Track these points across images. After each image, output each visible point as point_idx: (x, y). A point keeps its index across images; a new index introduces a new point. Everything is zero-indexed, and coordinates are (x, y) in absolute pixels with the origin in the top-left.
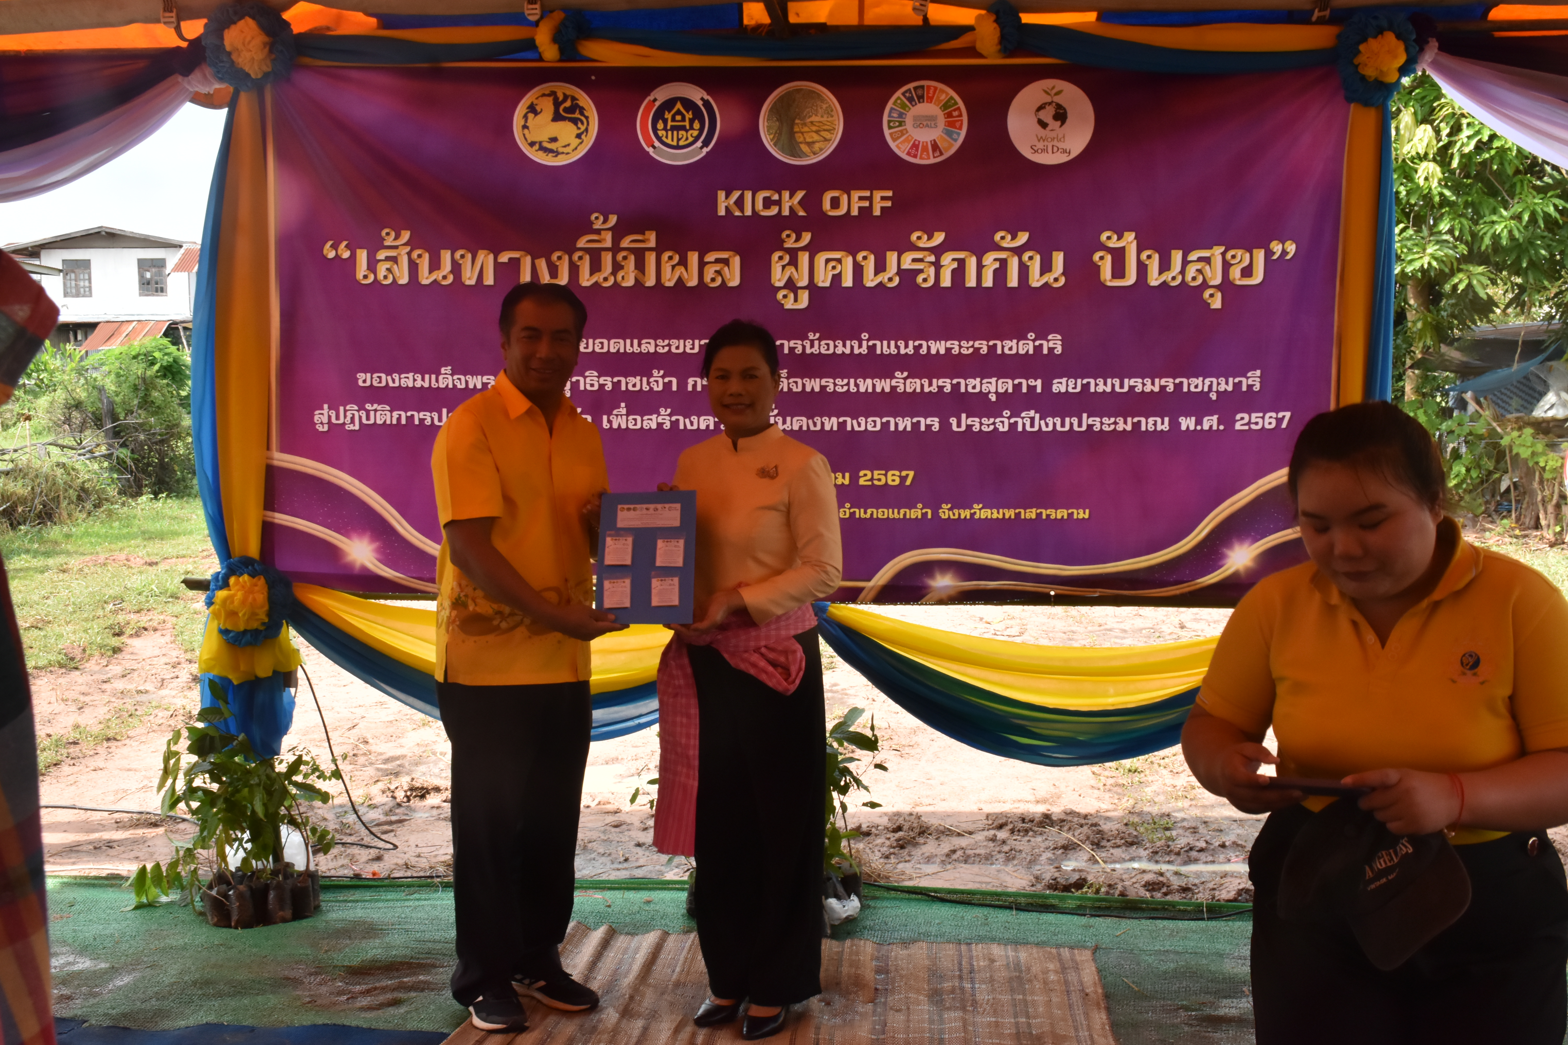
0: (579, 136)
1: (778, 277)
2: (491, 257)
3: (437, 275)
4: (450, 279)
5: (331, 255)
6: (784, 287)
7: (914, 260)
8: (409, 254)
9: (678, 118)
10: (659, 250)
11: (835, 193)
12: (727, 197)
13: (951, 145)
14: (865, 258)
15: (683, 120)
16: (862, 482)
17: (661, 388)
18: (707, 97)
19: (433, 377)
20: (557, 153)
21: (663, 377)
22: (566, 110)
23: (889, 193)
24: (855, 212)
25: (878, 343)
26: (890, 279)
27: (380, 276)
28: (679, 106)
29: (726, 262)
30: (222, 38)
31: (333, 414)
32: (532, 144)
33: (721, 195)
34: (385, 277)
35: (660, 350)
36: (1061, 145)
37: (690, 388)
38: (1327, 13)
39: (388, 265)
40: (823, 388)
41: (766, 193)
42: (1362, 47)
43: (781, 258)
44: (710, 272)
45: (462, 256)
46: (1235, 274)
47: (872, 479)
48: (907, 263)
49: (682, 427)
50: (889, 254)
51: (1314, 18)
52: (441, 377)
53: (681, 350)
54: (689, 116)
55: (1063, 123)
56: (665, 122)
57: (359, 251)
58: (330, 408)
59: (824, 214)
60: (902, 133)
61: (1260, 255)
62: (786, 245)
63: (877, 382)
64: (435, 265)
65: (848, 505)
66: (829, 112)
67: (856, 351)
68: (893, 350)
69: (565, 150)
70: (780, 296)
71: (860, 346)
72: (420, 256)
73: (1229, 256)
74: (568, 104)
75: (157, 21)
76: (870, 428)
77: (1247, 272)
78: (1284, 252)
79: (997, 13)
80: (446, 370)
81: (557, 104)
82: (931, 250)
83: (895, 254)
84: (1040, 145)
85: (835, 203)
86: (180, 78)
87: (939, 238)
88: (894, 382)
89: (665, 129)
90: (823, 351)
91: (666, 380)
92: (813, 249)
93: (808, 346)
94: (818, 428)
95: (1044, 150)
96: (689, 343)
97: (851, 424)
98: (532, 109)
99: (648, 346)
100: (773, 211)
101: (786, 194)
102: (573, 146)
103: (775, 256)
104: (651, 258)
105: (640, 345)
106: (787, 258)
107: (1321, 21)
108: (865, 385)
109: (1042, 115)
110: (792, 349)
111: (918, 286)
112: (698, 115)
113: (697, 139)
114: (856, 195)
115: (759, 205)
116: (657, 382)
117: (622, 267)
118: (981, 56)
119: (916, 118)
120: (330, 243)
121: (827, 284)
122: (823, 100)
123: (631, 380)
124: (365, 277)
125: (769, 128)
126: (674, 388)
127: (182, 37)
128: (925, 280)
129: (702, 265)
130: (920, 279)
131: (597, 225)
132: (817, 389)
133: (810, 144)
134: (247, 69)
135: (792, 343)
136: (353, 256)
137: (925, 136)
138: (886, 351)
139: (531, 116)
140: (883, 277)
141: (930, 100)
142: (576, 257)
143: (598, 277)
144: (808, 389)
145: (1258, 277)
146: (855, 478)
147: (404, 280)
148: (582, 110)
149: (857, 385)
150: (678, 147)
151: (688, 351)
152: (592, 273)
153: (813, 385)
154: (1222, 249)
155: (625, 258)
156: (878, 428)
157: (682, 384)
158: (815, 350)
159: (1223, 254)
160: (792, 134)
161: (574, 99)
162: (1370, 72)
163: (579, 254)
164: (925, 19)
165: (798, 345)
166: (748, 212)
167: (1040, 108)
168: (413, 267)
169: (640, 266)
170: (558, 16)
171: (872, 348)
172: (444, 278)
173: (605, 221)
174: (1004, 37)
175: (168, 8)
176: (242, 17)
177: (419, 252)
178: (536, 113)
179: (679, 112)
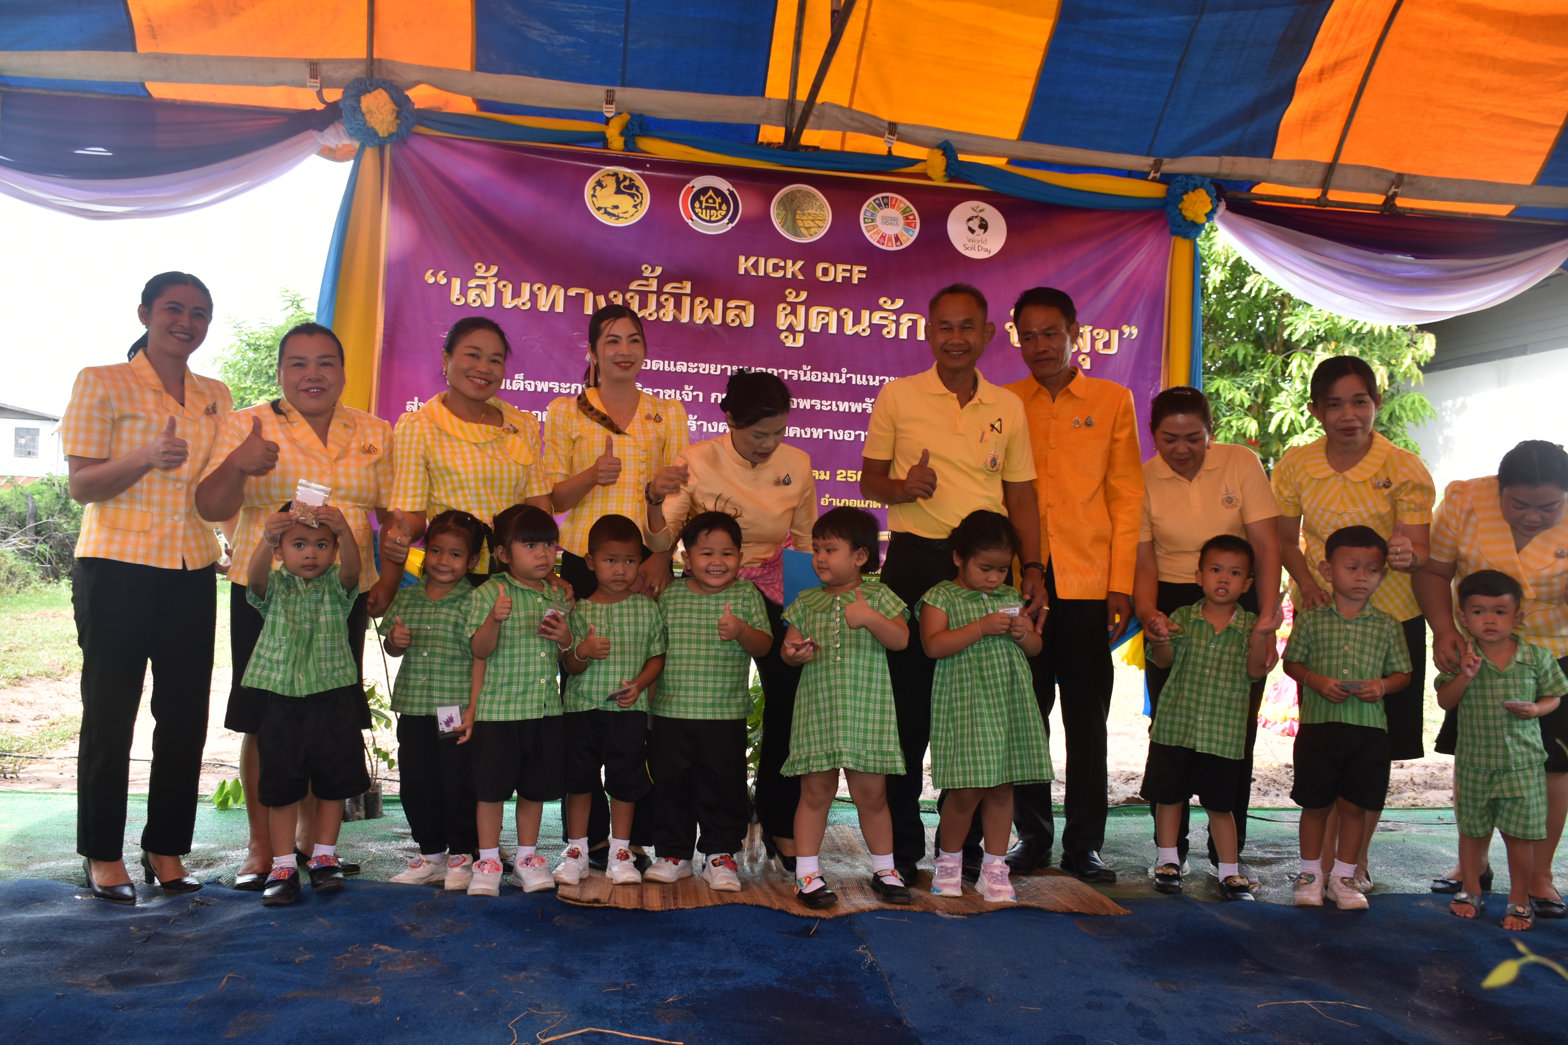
0: (635, 206)
1: (782, 322)
2: (562, 291)
3: (518, 302)
4: (528, 305)
5: (431, 280)
6: (786, 330)
7: (881, 318)
8: (496, 284)
9: (711, 201)
10: (693, 296)
11: (826, 265)
12: (746, 260)
13: (908, 239)
14: (846, 313)
15: (714, 202)
16: (839, 478)
17: (690, 399)
18: (732, 189)
19: (508, 381)
20: (618, 217)
21: (692, 391)
22: (625, 187)
23: (865, 269)
24: (839, 280)
25: (854, 376)
26: (864, 330)
27: (470, 300)
28: (711, 193)
29: (743, 308)
30: (359, 102)
32: (599, 209)
33: (742, 259)
34: (474, 301)
35: (691, 371)
36: (984, 246)
38: (1158, 175)
39: (478, 291)
40: (813, 406)
41: (776, 261)
42: (1185, 197)
43: (784, 309)
44: (731, 315)
45: (539, 289)
46: (1099, 346)
47: (846, 477)
48: (876, 320)
49: (705, 430)
50: (863, 311)
51: (1150, 177)
52: (514, 382)
53: (707, 372)
54: (718, 200)
55: (985, 231)
56: (701, 203)
57: (453, 279)
59: (817, 280)
60: (874, 227)
61: (1115, 334)
62: (788, 300)
63: (852, 404)
64: (516, 294)
65: (827, 496)
66: (821, 207)
67: (838, 381)
68: (865, 383)
69: (625, 216)
70: (782, 336)
71: (840, 377)
72: (504, 286)
73: (1095, 332)
74: (627, 183)
75: (304, 85)
76: (846, 438)
77: (1107, 345)
78: (1131, 334)
79: (944, 149)
80: (519, 376)
81: (618, 182)
82: (894, 311)
83: (868, 312)
84: (970, 245)
85: (825, 272)
86: (314, 133)
87: (899, 303)
89: (701, 207)
90: (813, 379)
91: (695, 393)
92: (808, 304)
93: (802, 374)
94: (808, 436)
95: (973, 248)
96: (713, 366)
97: (832, 434)
98: (599, 183)
99: (682, 367)
100: (780, 274)
101: (790, 263)
102: (630, 213)
103: (780, 307)
104: (686, 302)
105: (675, 366)
106: (789, 309)
107: (1154, 180)
108: (844, 406)
109: (971, 224)
110: (790, 376)
111: (883, 337)
112: (725, 200)
113: (724, 217)
114: (840, 267)
115: (770, 269)
116: (688, 394)
117: (664, 307)
118: (930, 179)
119: (883, 218)
120: (431, 271)
121: (818, 330)
122: (817, 200)
123: (668, 392)
124: (458, 300)
125: (778, 214)
126: (701, 400)
127: (322, 101)
128: (888, 333)
129: (725, 309)
130: (885, 332)
131: (647, 274)
132: (808, 407)
133: (807, 228)
134: (377, 128)
135: (790, 372)
136: (449, 283)
137: (891, 231)
138: (859, 382)
139: (598, 188)
140: (859, 328)
141: (893, 206)
142: (628, 296)
144: (801, 407)
145: (1114, 350)
146: (833, 475)
147: (490, 304)
148: (637, 188)
149: (837, 406)
150: (710, 221)
151: (712, 372)
153: (805, 404)
154: (1091, 328)
155: (666, 300)
156: (852, 438)
157: (707, 397)
158: (808, 378)
159: (1091, 331)
160: (794, 221)
161: (631, 180)
162: (1189, 215)
163: (631, 294)
164: (890, 151)
165: (795, 374)
166: (761, 273)
167: (969, 220)
168: (499, 294)
169: (678, 306)
170: (626, 117)
171: (849, 380)
172: (524, 304)
173: (653, 271)
174: (948, 168)
175: (314, 75)
176: (376, 88)
177: (504, 282)
178: (602, 187)
179: (711, 197)
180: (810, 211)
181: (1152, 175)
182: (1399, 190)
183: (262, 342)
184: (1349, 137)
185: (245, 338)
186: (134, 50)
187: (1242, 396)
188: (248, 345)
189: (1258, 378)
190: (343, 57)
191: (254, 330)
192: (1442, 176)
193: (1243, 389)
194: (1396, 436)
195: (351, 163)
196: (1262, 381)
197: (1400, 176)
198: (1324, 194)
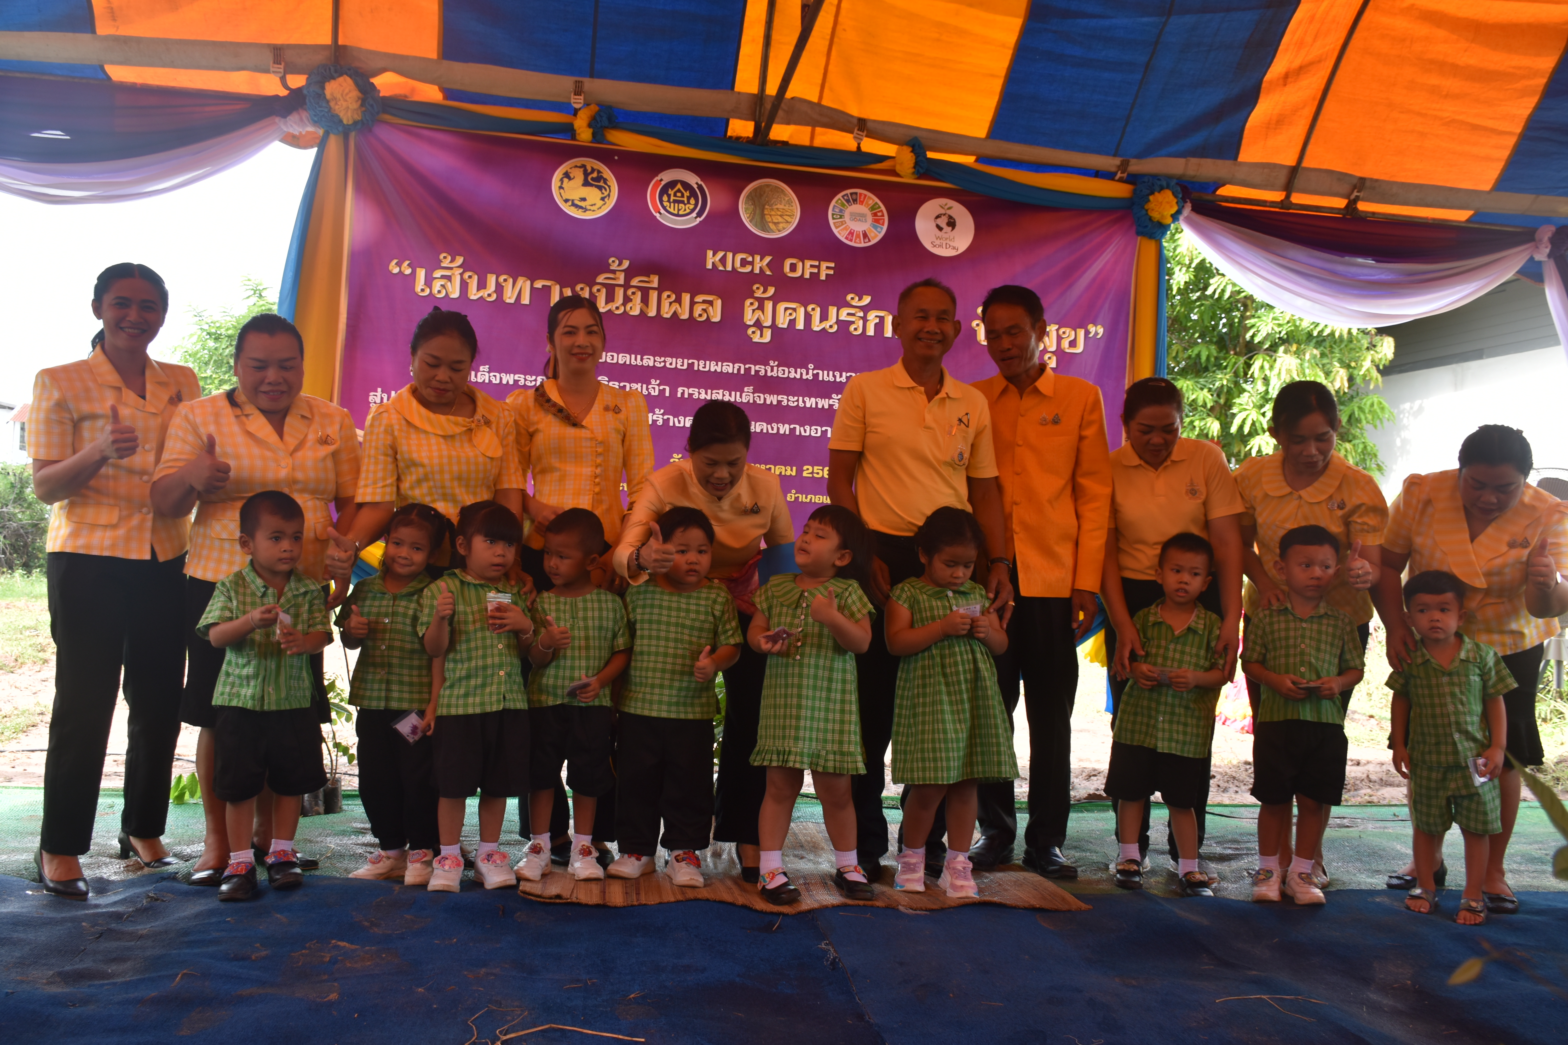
0: (603, 199)
1: (749, 317)
2: (528, 283)
3: (483, 293)
4: (494, 297)
5: (396, 270)
6: (754, 325)
7: (849, 314)
8: (461, 274)
9: (679, 194)
10: (660, 290)
11: (794, 261)
12: (714, 255)
13: (876, 236)
14: (813, 309)
15: (683, 196)
16: (805, 474)
17: (657, 393)
18: (700, 182)
20: (585, 210)
21: (659, 385)
22: (593, 179)
23: (832, 265)
24: (807, 276)
25: (820, 372)
26: (831, 327)
27: (435, 291)
28: (679, 186)
29: (711, 303)
30: (323, 88)
31: (385, 396)
32: (566, 201)
33: (710, 253)
34: (439, 292)
35: (658, 365)
36: (952, 244)
37: (679, 395)
38: (1125, 175)
39: (443, 282)
40: (779, 402)
41: (744, 256)
42: (1151, 198)
43: (752, 304)
44: (698, 310)
45: (505, 280)
46: (1065, 344)
47: (812, 473)
48: (843, 316)
49: (671, 424)
50: (830, 308)
51: (1117, 178)
52: (479, 374)
53: (673, 366)
54: (687, 194)
55: (953, 228)
56: (669, 196)
57: (418, 270)
58: (383, 392)
59: (785, 275)
60: (842, 223)
61: (1081, 333)
62: (756, 295)
63: (819, 400)
64: (482, 285)
65: (794, 491)
66: (790, 203)
67: (804, 377)
68: (831, 379)
69: (592, 208)
70: (750, 331)
71: (807, 373)
72: (470, 277)
73: (1061, 331)
74: (595, 175)
75: (267, 71)
76: (813, 434)
77: (1073, 344)
78: (1096, 333)
79: (913, 147)
80: (484, 368)
81: (586, 174)
82: (861, 308)
83: (835, 309)
84: (938, 242)
85: (793, 268)
86: (277, 119)
87: (867, 300)
88: (831, 402)
89: (669, 201)
90: (780, 375)
91: (662, 387)
92: (776, 300)
93: (769, 370)
94: (775, 431)
95: (940, 246)
96: (680, 361)
97: (799, 430)
98: (567, 175)
99: (649, 361)
100: (748, 269)
101: (758, 258)
102: (598, 206)
103: (748, 302)
104: (654, 296)
105: (642, 360)
106: (756, 304)
107: (1121, 180)
108: (810, 402)
109: (939, 222)
110: (757, 372)
111: (850, 333)
112: (693, 194)
113: (692, 211)
114: (808, 263)
115: (738, 264)
116: (654, 388)
117: (631, 300)
118: (898, 175)
119: (852, 214)
120: (395, 261)
121: (785, 326)
122: (785, 195)
124: (423, 290)
125: (746, 209)
126: (667, 394)
127: (286, 86)
128: (856, 329)
129: (692, 303)
130: (852, 328)
131: (614, 267)
132: (775, 403)
133: (776, 224)
134: (341, 115)
135: (757, 367)
136: (414, 273)
137: (859, 227)
138: (826, 379)
139: (566, 180)
140: (826, 325)
141: (862, 203)
142: (595, 289)
143: (612, 306)
144: (768, 402)
145: (1079, 349)
146: (800, 471)
147: (455, 294)
148: (605, 181)
149: (804, 402)
150: (678, 215)
151: (679, 367)
152: (607, 303)
153: (772, 399)
154: (1057, 327)
155: (633, 293)
156: (819, 434)
157: (673, 392)
158: (774, 374)
159: (1057, 330)
160: (763, 216)
161: (599, 172)
162: (1155, 216)
163: (598, 287)
164: (859, 148)
165: (761, 369)
166: (729, 268)
167: (938, 217)
168: (464, 286)
169: (645, 300)
170: (594, 108)
171: (816, 376)
172: (489, 295)
173: (620, 264)
174: (917, 164)
175: (277, 61)
176: (341, 75)
177: (470, 273)
178: (570, 179)
179: (679, 191)
180: (779, 206)
181: (1119, 175)
182: (1361, 194)
183: (223, 331)
184: (1312, 140)
185: (206, 327)
186: (93, 31)
187: (1204, 397)
188: (209, 334)
189: (1221, 379)
190: (308, 42)
191: (214, 319)
192: (1403, 180)
193: (1206, 390)
194: (1355, 437)
195: (315, 150)
196: (1225, 382)
197: (1362, 180)
198: (1288, 197)
